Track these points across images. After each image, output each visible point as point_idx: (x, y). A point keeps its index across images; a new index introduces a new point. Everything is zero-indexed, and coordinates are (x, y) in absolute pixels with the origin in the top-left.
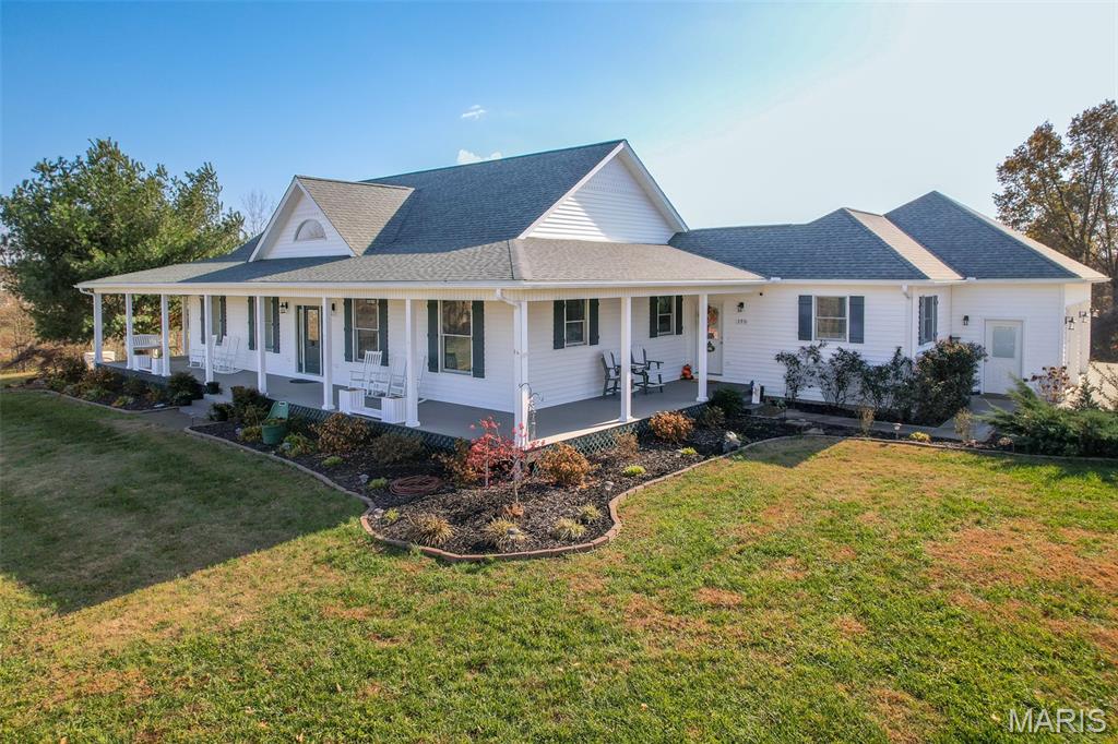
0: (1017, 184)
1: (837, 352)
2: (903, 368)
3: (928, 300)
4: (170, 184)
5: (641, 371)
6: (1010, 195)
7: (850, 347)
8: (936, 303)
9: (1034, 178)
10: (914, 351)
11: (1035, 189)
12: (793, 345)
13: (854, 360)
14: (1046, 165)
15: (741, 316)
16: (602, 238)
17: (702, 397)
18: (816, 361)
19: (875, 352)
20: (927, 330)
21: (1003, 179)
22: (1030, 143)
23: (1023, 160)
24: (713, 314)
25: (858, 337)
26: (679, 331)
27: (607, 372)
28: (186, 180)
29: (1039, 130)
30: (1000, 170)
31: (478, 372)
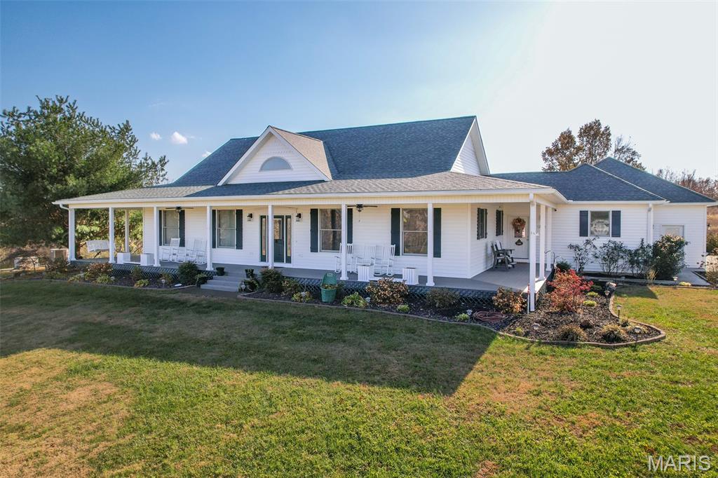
31: (437, 254)
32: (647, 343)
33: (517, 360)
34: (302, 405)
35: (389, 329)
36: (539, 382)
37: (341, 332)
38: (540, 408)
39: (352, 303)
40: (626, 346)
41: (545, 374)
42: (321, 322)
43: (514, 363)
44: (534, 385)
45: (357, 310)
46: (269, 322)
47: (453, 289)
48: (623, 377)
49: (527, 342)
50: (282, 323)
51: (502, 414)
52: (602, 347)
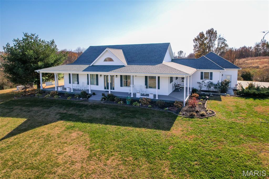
1: (208, 82)
10: (221, 81)
12: (200, 81)
13: (211, 83)
21: (194, 42)
22: (199, 35)
23: (198, 38)
25: (211, 79)
29: (201, 33)
31: (159, 88)
32: (211, 116)
33: (179, 122)
34: (130, 135)
35: (147, 113)
36: (183, 128)
37: (135, 115)
38: (183, 134)
39: (136, 105)
40: (205, 118)
41: (185, 126)
42: (128, 111)
43: (178, 123)
44: (182, 129)
45: (137, 107)
46: (114, 112)
47: (163, 100)
48: (202, 126)
49: (182, 117)
50: (118, 112)
51: (175, 136)
52: (200, 118)
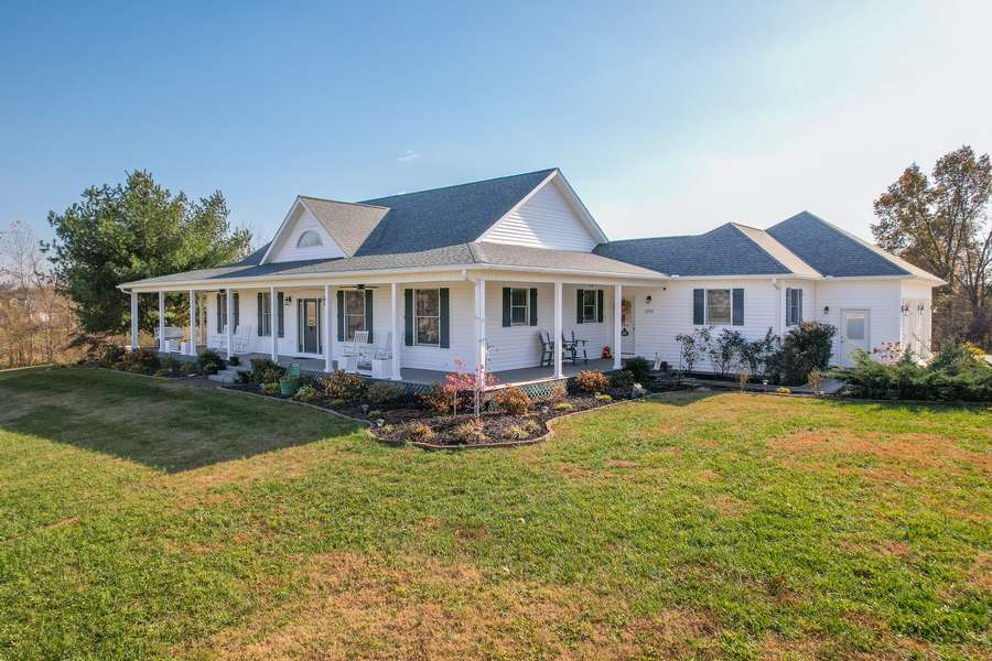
0: (891, 215)
1: (723, 333)
2: (774, 343)
3: (794, 292)
4: (188, 207)
5: (571, 347)
6: (885, 226)
7: (733, 328)
8: (801, 295)
9: (905, 211)
10: (783, 330)
11: (907, 221)
12: (689, 328)
13: (736, 338)
14: (915, 200)
15: (650, 307)
16: (540, 245)
17: (618, 366)
18: (707, 340)
19: (752, 331)
20: (794, 313)
21: (879, 213)
22: (900, 182)
23: (895, 196)
24: (626, 305)
25: (739, 321)
26: (601, 320)
27: (543, 347)
28: (200, 204)
29: (908, 171)
30: (877, 205)
